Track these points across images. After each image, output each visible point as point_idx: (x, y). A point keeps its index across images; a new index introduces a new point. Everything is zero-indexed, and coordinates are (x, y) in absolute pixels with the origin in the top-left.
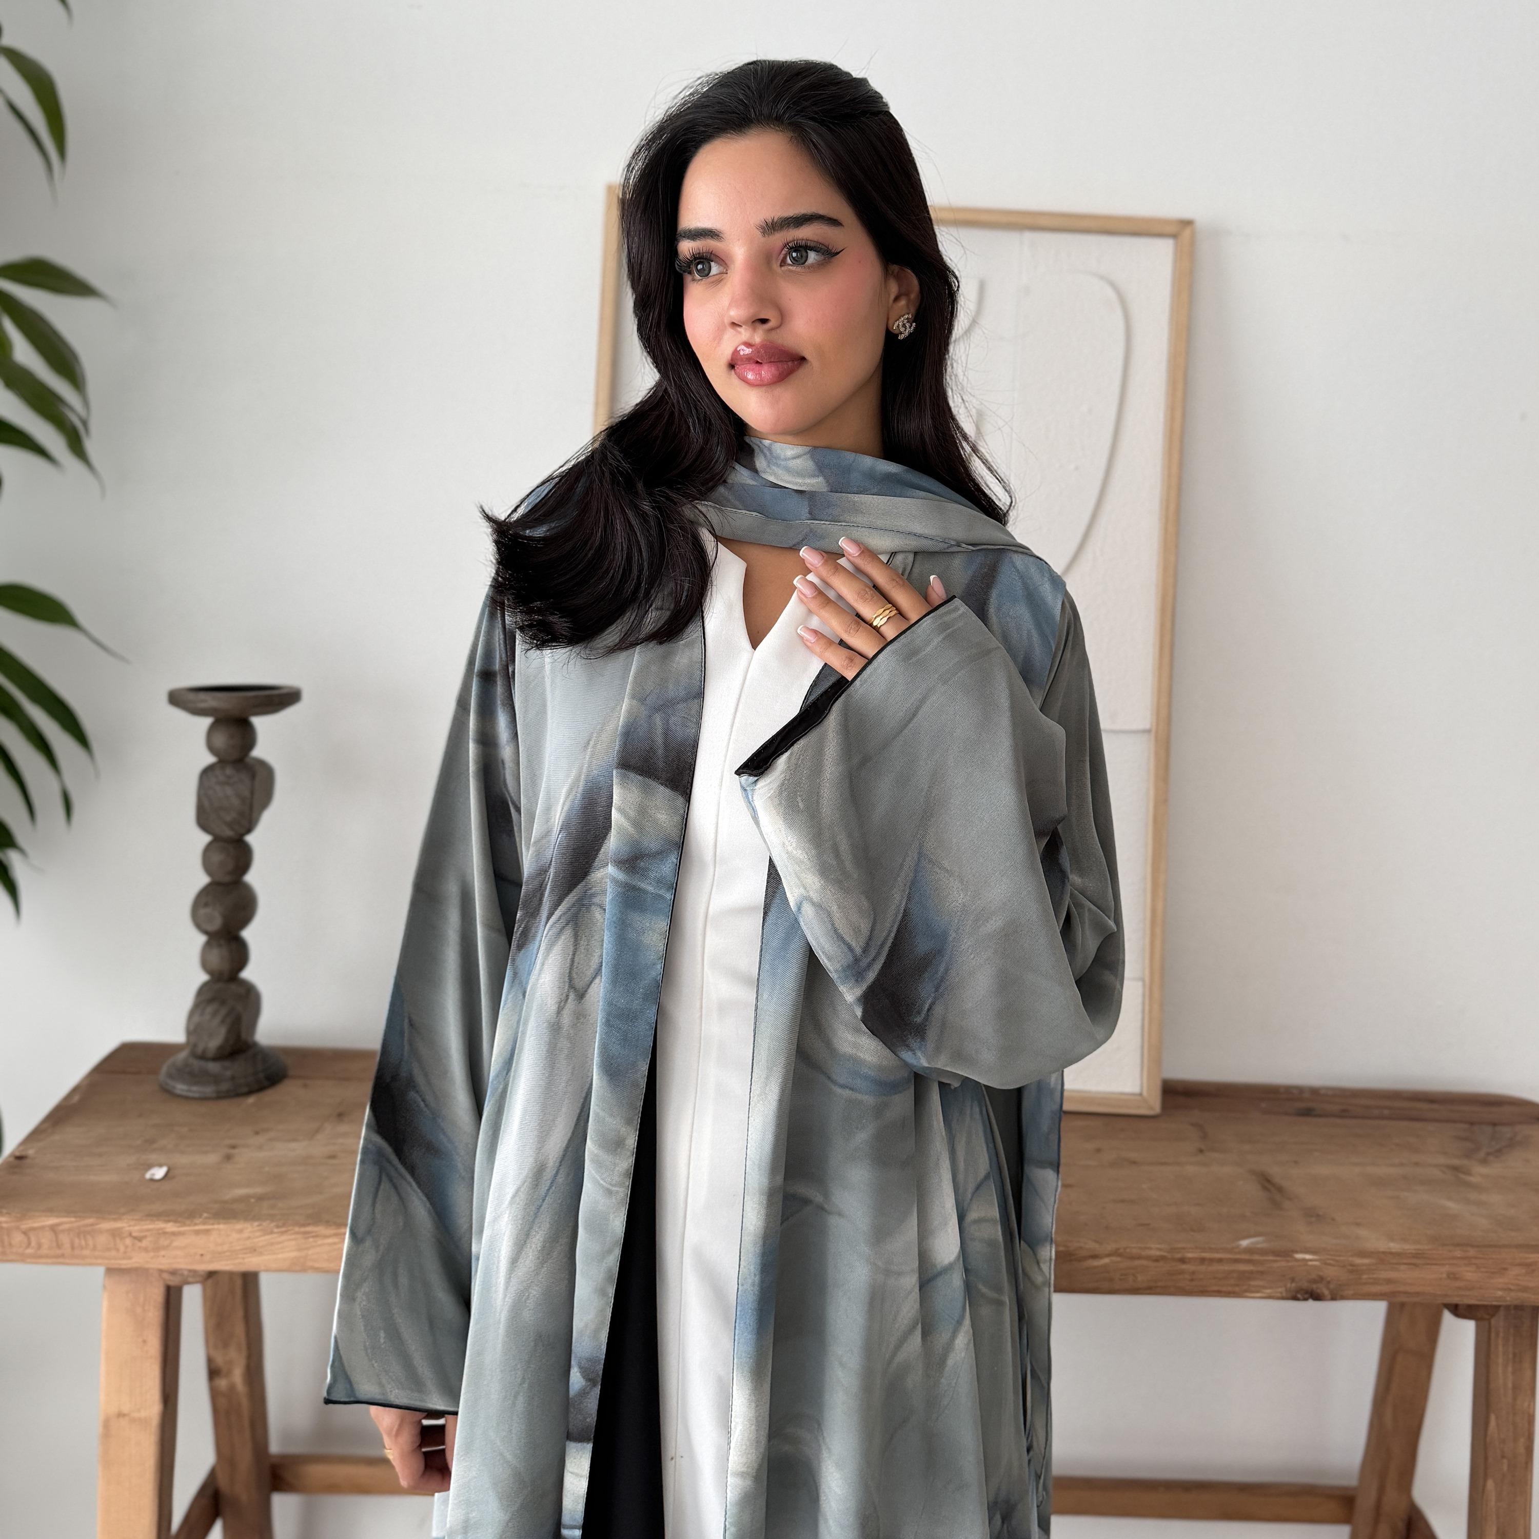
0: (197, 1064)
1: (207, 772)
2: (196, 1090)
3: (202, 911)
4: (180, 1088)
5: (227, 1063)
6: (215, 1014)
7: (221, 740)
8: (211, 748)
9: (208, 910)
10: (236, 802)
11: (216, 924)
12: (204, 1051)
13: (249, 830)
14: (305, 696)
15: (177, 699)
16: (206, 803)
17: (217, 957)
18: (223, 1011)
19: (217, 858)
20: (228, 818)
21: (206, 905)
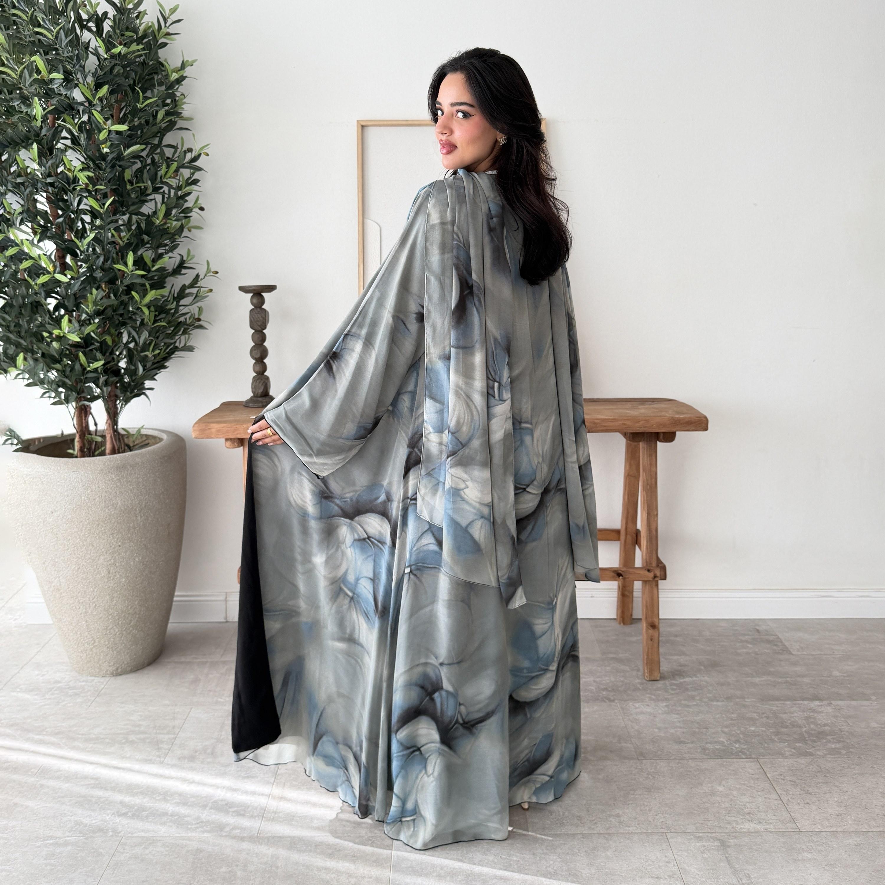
0: (255, 399)
1: (251, 311)
2: (256, 405)
3: (254, 352)
4: (251, 405)
5: (264, 398)
6: (260, 382)
7: (255, 301)
8: (252, 303)
9: (256, 351)
10: (261, 319)
11: (258, 356)
12: (257, 394)
13: (265, 328)
14: (278, 287)
15: (242, 289)
16: (252, 319)
17: (258, 368)
18: (262, 382)
19: (257, 336)
20: (259, 324)
21: (255, 350)
